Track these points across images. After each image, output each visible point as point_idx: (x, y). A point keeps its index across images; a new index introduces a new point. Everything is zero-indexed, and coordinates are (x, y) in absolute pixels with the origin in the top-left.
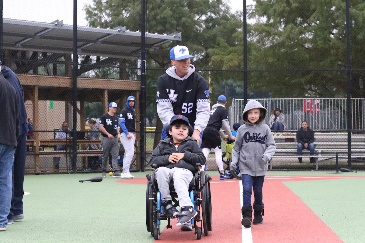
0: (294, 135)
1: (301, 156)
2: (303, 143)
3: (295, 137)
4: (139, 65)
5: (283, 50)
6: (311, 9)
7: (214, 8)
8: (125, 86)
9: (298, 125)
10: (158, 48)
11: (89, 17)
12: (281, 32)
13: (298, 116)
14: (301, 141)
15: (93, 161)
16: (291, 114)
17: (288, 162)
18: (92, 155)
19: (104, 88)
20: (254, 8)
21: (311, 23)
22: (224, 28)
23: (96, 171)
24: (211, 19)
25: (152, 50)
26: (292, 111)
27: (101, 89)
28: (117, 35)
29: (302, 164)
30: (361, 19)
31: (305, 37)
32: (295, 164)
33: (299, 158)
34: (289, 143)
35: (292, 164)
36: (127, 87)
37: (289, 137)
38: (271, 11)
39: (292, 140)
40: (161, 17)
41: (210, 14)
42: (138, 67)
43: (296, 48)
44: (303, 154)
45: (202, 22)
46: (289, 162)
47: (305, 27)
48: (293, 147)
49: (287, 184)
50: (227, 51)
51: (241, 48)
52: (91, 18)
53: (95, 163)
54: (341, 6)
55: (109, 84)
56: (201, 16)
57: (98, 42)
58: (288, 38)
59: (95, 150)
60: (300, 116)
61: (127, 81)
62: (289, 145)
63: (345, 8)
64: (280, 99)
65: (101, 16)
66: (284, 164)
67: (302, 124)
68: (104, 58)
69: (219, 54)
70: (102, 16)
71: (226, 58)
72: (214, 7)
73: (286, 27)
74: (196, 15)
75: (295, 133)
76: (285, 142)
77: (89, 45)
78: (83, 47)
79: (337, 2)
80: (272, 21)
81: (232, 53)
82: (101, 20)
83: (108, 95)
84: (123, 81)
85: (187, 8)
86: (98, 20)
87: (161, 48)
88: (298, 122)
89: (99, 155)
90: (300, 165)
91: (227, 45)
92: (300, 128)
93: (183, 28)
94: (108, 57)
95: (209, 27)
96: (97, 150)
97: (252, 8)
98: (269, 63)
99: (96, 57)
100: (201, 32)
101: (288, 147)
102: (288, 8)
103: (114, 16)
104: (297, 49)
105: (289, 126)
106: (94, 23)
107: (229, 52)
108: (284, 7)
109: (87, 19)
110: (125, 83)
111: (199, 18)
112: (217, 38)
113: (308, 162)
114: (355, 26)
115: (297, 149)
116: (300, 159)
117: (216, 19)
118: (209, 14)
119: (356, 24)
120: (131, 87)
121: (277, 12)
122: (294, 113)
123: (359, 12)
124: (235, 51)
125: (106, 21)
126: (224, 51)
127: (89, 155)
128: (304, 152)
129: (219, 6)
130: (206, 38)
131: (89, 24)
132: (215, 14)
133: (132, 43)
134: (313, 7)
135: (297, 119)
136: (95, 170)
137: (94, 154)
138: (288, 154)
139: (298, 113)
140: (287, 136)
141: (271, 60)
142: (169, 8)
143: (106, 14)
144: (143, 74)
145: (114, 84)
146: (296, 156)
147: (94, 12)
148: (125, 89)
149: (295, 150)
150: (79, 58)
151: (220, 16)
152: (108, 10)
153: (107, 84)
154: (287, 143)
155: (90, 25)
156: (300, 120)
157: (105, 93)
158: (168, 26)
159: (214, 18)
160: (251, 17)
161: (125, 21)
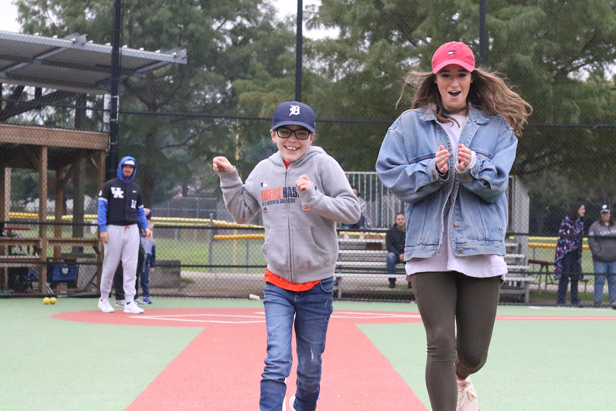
0: (381, 237)
1: (392, 276)
2: (397, 252)
3: (383, 241)
4: (106, 105)
5: (366, 86)
6: (419, 14)
7: (248, 10)
8: (79, 142)
9: (390, 220)
10: (144, 76)
11: (23, 17)
12: (363, 53)
13: (391, 204)
14: (395, 250)
15: (18, 276)
16: (377, 201)
17: (370, 285)
18: (16, 265)
19: (41, 144)
20: (316, 10)
21: (417, 42)
22: (264, 45)
23: (23, 294)
24: (241, 30)
25: (134, 79)
26: (380, 196)
27: (36, 146)
28: (70, 49)
29: (394, 290)
30: (504, 35)
31: (407, 65)
32: (382, 289)
33: (390, 279)
34: (373, 252)
35: (377, 289)
36: (83, 142)
37: (373, 241)
38: (347, 17)
39: (377, 246)
40: (151, 21)
41: (241, 21)
42: (105, 108)
43: (388, 84)
44: (397, 272)
45: (225, 33)
46: (372, 286)
47: (407, 48)
48: (379, 260)
49: (365, 329)
50: (268, 85)
51: (292, 80)
52: (26, 18)
53: (21, 279)
54: (470, 11)
55: (51, 136)
56: (224, 23)
57: (35, 61)
58: (377, 64)
59: (21, 257)
60: (393, 204)
61: (83, 132)
62: (372, 256)
63: (478, 14)
64: (359, 173)
65: (44, 15)
66: (363, 289)
67: (396, 218)
68: (49, 92)
69: (254, 90)
70: (46, 15)
71: (266, 97)
72: (247, 7)
73: (373, 45)
74: (215, 20)
75: (384, 234)
76: (366, 250)
77: (20, 66)
78: (9, 70)
79: (463, 4)
80: (348, 35)
81: (276, 89)
82: (44, 23)
83: (48, 157)
84: (79, 131)
85: (199, 7)
86: (40, 23)
87: (151, 76)
88: (390, 214)
89: (29, 265)
90: (392, 291)
91: (268, 74)
92: (392, 226)
93: (190, 41)
94: (55, 90)
95: (238, 42)
96: (26, 257)
97: (314, 10)
98: (342, 108)
99: (34, 88)
100: (224, 50)
101: (370, 260)
102: (378, 12)
103: (68, 15)
104: (390, 86)
105: (374, 222)
106: (32, 27)
107: (270, 88)
108: (371, 9)
109: (20, 20)
110: (79, 136)
111: (221, 26)
112: (251, 63)
113: (406, 286)
114: (494, 47)
115: (385, 263)
116: (392, 281)
117: (250, 28)
118: (239, 19)
119: (495, 44)
120: (90, 143)
121: (358, 17)
122: (382, 198)
123: (502, 22)
124: (282, 86)
125: (53, 26)
126: (263, 86)
127: (11, 265)
128: (399, 267)
129: (256, 7)
130: (231, 60)
131: (22, 30)
132: (249, 20)
133: (97, 65)
134: (421, 11)
135: (388, 209)
136: (19, 292)
137: (19, 262)
138: (370, 271)
139: (390, 199)
140: (369, 238)
141: (345, 103)
142: (168, 6)
143: (55, 12)
144: (114, 120)
145: (59, 137)
146: (384, 275)
147: (32, 7)
148: (79, 147)
149: (383, 264)
150: (4, 89)
151: (257, 24)
152: (58, 6)
153: (47, 137)
154: (368, 252)
155: (25, 32)
156: (393, 212)
157: (43, 154)
158: (164, 37)
159: (247, 26)
160: (311, 26)
161: (87, 26)
